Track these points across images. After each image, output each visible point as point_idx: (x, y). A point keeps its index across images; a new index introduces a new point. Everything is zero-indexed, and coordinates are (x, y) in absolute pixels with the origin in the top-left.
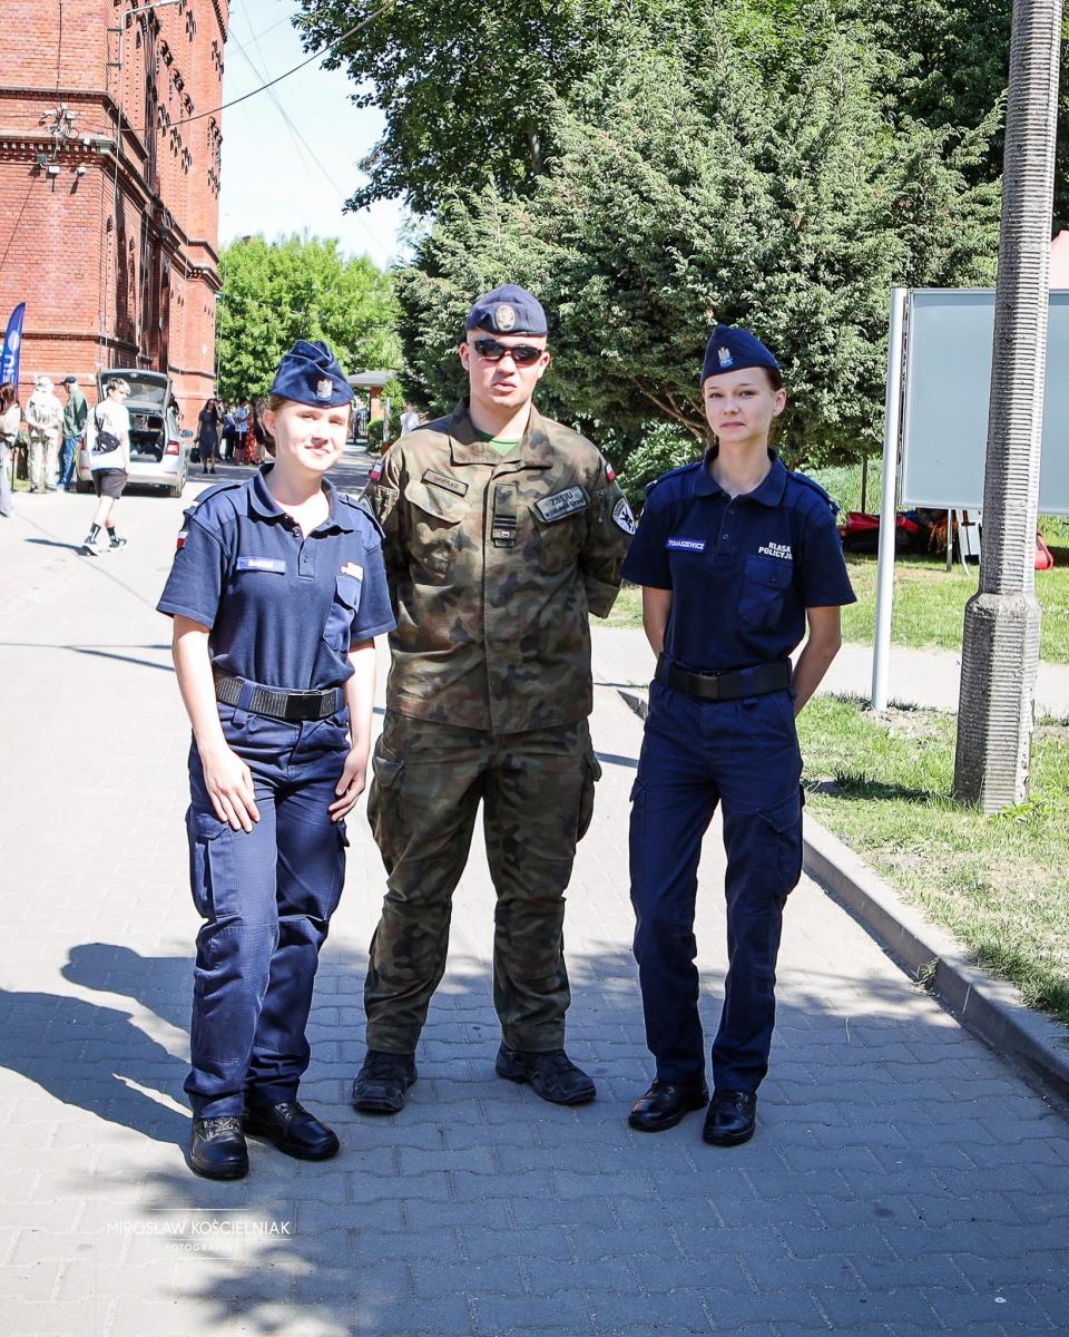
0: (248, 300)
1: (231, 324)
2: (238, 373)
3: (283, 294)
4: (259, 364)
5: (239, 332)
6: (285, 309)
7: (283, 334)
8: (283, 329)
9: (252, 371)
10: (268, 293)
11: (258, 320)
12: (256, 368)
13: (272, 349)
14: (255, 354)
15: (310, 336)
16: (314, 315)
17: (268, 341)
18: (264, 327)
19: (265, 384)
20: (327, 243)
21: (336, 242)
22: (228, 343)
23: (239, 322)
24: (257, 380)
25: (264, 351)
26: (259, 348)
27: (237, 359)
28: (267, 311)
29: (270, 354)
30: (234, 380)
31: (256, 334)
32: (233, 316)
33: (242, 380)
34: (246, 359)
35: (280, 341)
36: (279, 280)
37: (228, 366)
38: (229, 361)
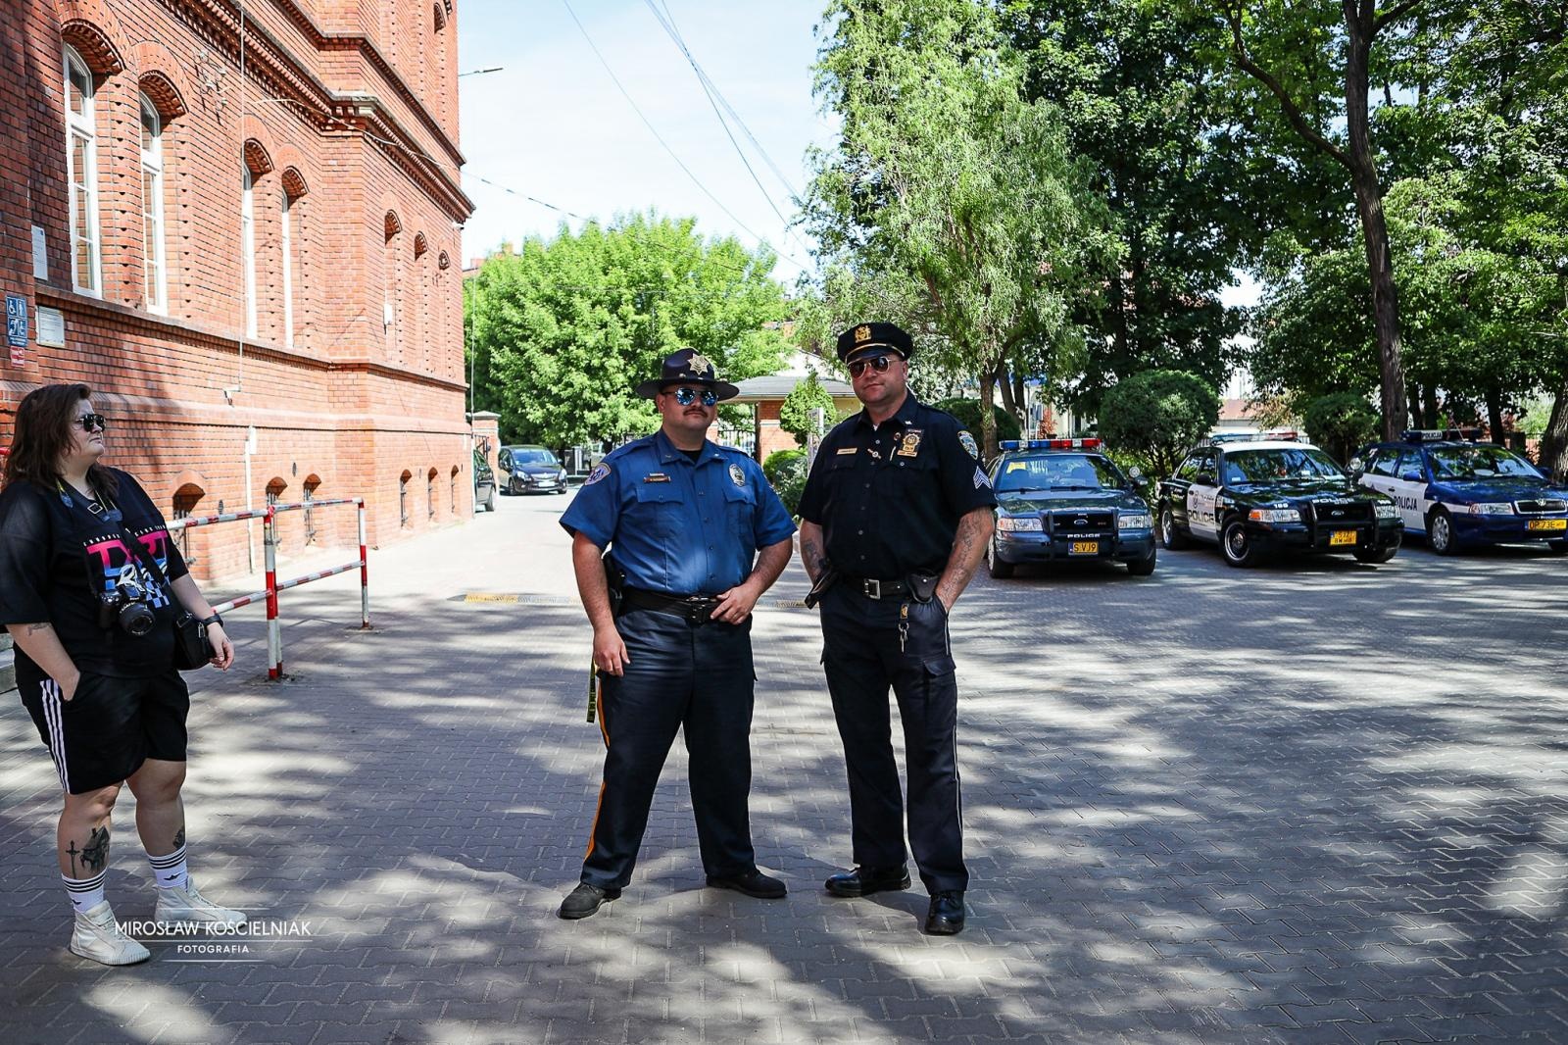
0: (576, 300)
1: (557, 332)
2: (568, 399)
3: (623, 290)
4: (597, 384)
5: (566, 343)
6: (627, 309)
7: (627, 343)
8: (627, 336)
9: (587, 394)
10: (601, 288)
11: (592, 325)
12: (594, 390)
13: (614, 362)
14: (591, 371)
15: (663, 344)
16: (664, 315)
17: (607, 352)
18: (601, 334)
19: (606, 411)
20: (681, 222)
21: (692, 222)
22: (553, 358)
23: (568, 329)
24: (597, 406)
25: (602, 367)
26: (596, 362)
27: (565, 380)
28: (602, 313)
29: (611, 370)
30: (564, 408)
31: (591, 343)
32: (558, 322)
33: (575, 406)
34: (579, 379)
35: (623, 353)
36: (617, 273)
37: (555, 390)
38: (555, 384)
